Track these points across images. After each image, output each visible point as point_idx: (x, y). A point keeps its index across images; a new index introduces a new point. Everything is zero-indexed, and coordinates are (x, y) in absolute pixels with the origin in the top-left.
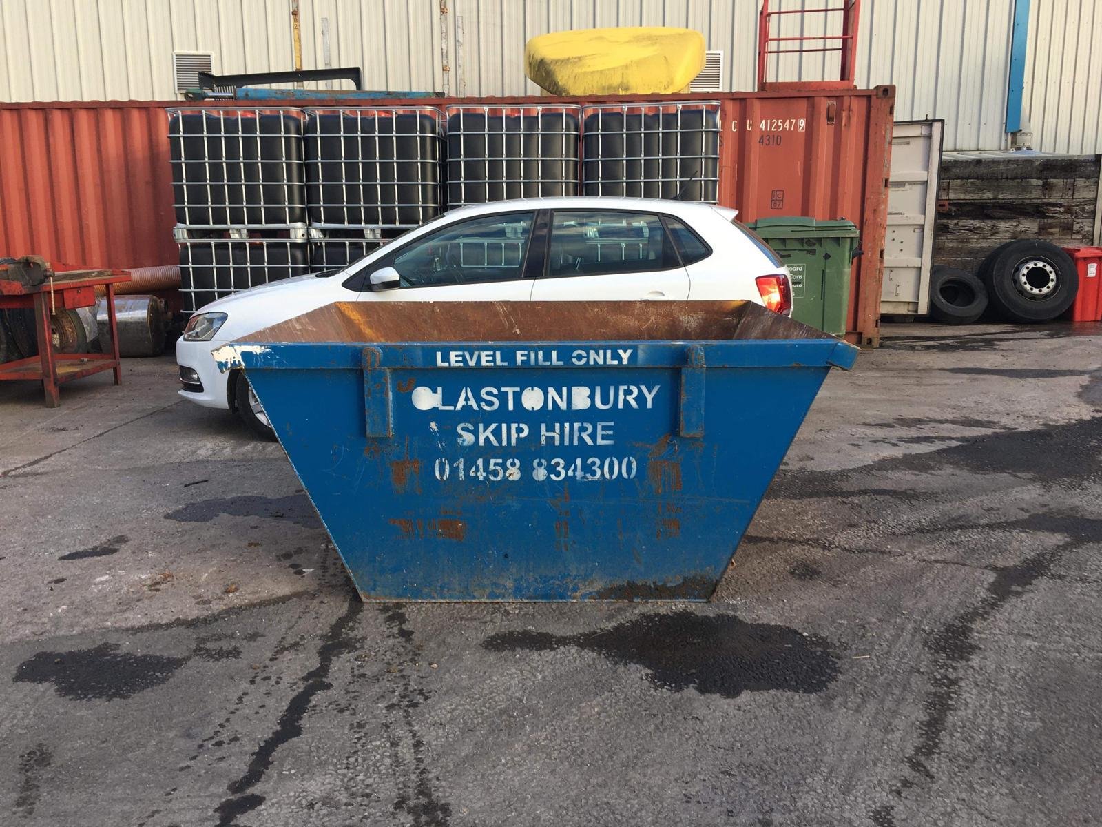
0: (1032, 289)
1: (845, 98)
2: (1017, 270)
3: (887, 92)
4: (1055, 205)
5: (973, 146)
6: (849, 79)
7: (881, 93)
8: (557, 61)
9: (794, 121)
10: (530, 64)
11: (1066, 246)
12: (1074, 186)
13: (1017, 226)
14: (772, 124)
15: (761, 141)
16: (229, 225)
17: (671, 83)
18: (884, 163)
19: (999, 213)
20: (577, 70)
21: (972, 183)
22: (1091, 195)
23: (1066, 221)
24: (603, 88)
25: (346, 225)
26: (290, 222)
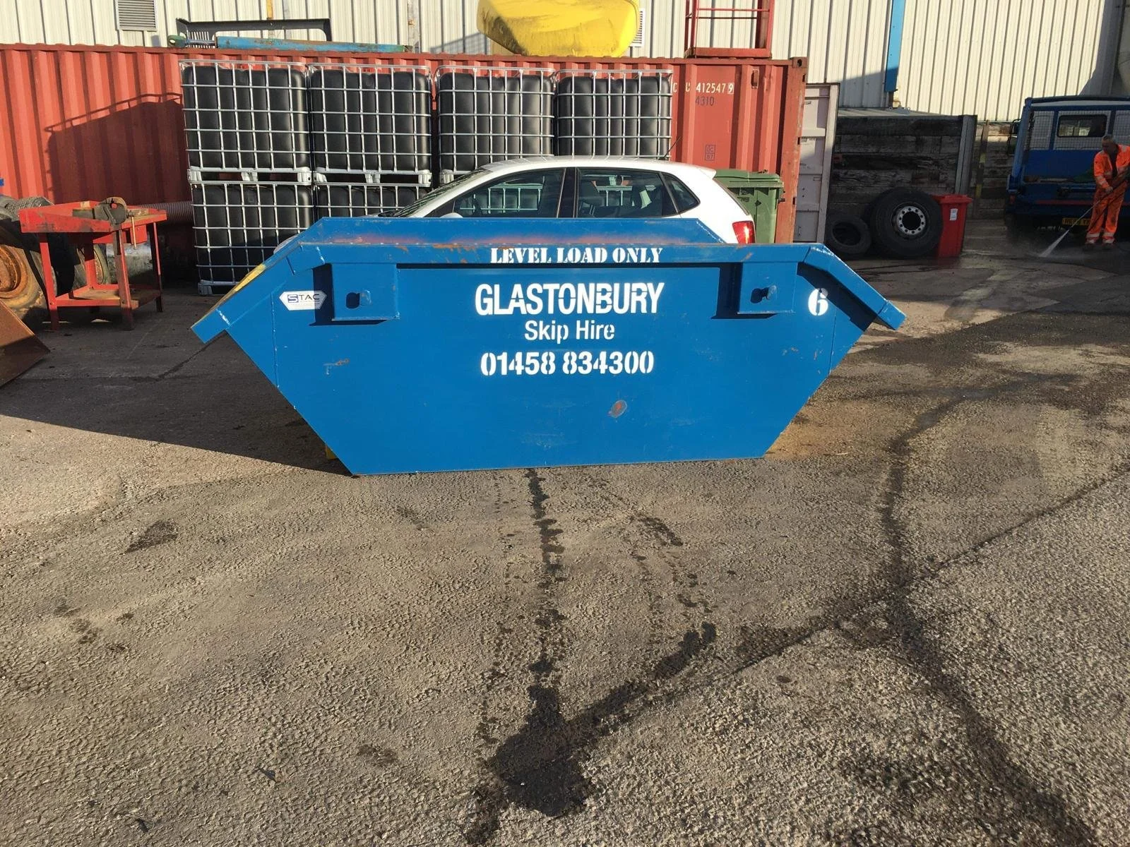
2: (895, 214)
3: (801, 63)
7: (796, 63)
9: (725, 84)
11: (933, 194)
12: (941, 142)
13: (894, 176)
15: (697, 101)
16: (241, 169)
18: (797, 123)
22: (953, 151)
25: (349, 171)
26: (297, 167)
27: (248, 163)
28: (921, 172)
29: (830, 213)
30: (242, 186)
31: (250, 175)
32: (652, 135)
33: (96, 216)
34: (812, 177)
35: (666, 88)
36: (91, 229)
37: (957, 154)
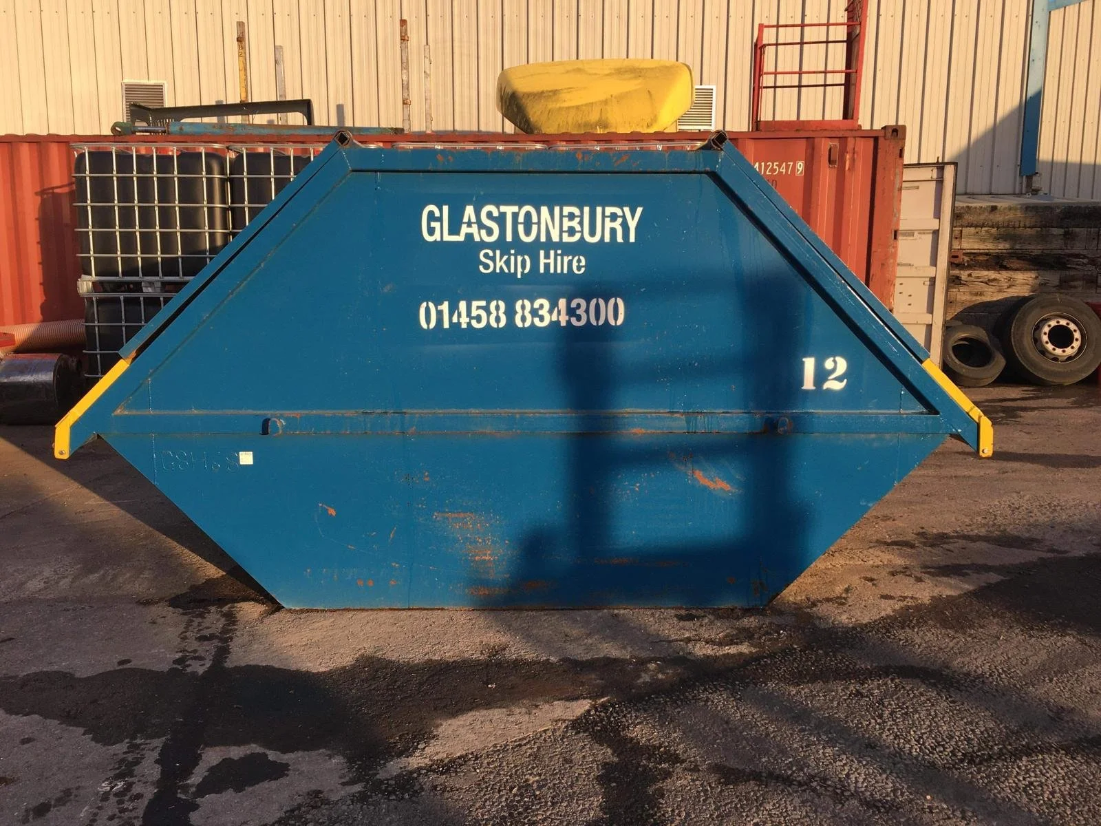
1: (849, 139)
4: (1078, 256)
5: (985, 190)
6: (852, 118)
8: (529, 95)
17: (654, 119)
19: (1016, 264)
20: (551, 105)
21: (987, 231)
23: (1090, 273)
24: (579, 125)
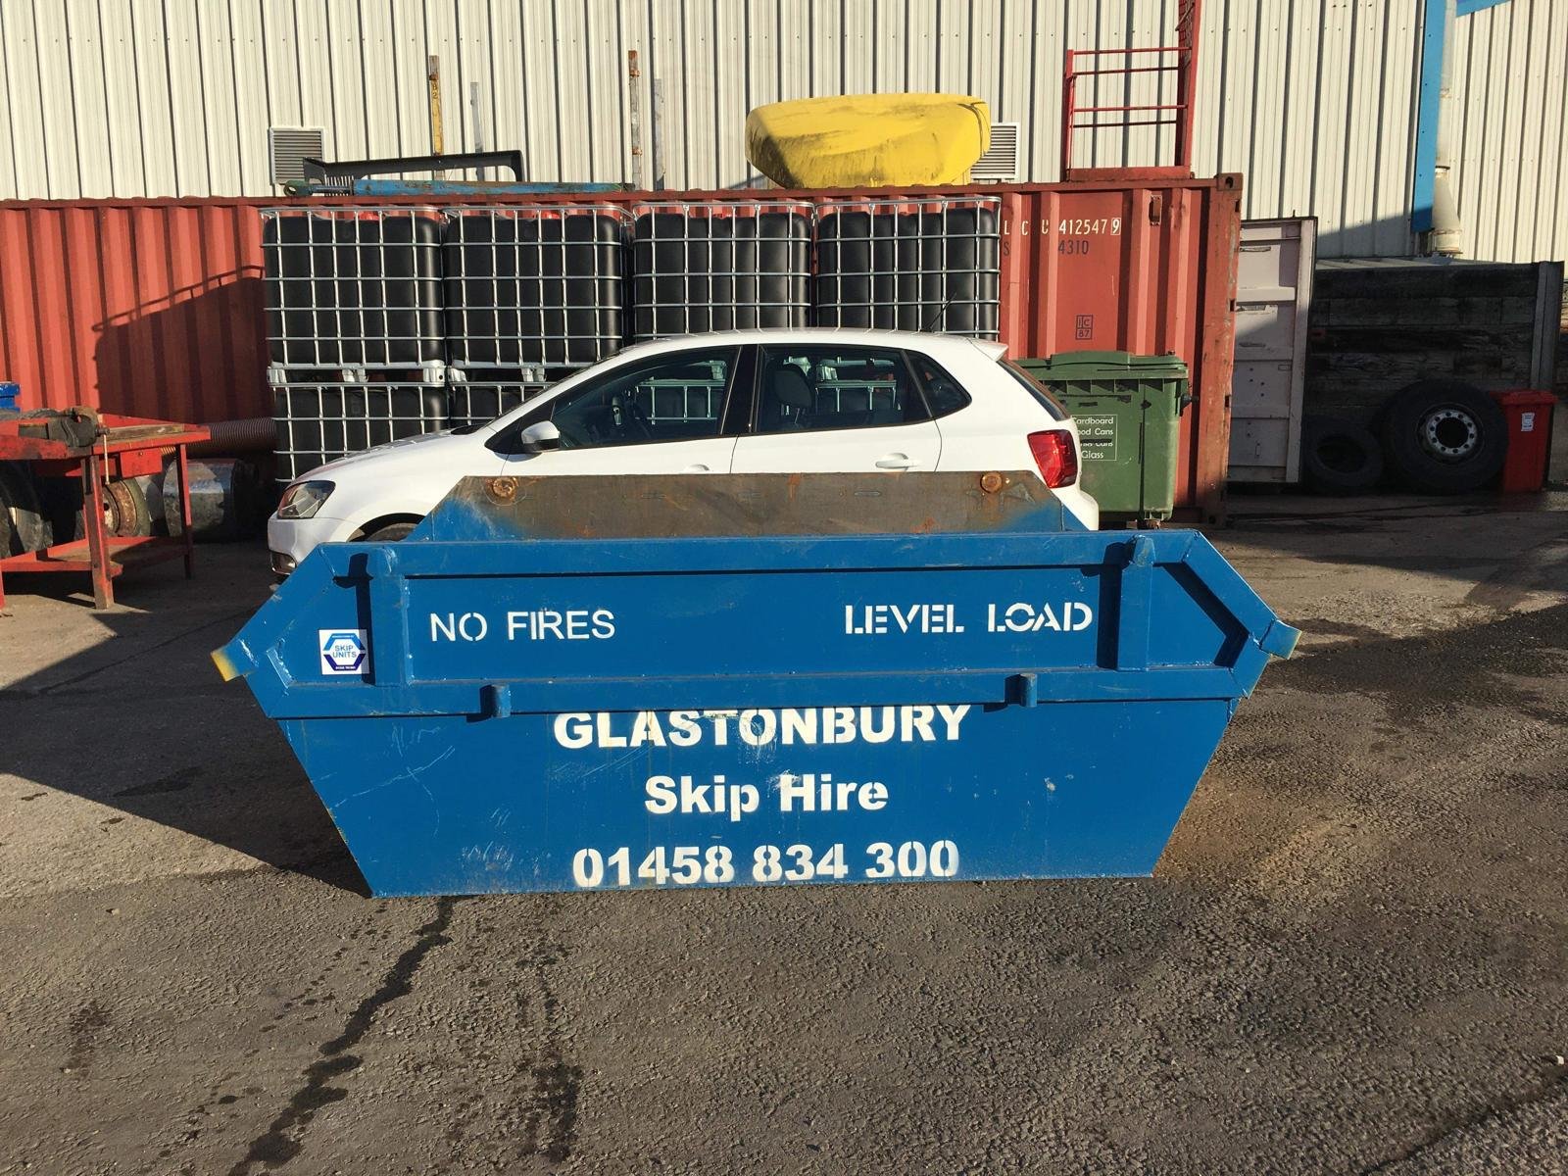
0: (1443, 449)
2: (1423, 422)
9: (1106, 221)
10: (752, 144)
12: (1502, 306)
14: (1075, 225)
15: (1061, 248)
20: (814, 153)
24: (849, 178)
27: (352, 355)
28: (1469, 354)
29: (1307, 422)
30: (342, 389)
31: (355, 373)
32: (967, 299)
33: (51, 435)
34: (1277, 364)
35: (989, 225)
36: (40, 456)
37: (1532, 326)
